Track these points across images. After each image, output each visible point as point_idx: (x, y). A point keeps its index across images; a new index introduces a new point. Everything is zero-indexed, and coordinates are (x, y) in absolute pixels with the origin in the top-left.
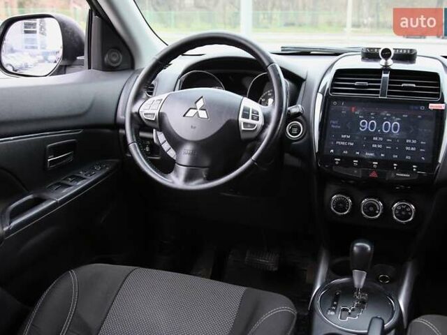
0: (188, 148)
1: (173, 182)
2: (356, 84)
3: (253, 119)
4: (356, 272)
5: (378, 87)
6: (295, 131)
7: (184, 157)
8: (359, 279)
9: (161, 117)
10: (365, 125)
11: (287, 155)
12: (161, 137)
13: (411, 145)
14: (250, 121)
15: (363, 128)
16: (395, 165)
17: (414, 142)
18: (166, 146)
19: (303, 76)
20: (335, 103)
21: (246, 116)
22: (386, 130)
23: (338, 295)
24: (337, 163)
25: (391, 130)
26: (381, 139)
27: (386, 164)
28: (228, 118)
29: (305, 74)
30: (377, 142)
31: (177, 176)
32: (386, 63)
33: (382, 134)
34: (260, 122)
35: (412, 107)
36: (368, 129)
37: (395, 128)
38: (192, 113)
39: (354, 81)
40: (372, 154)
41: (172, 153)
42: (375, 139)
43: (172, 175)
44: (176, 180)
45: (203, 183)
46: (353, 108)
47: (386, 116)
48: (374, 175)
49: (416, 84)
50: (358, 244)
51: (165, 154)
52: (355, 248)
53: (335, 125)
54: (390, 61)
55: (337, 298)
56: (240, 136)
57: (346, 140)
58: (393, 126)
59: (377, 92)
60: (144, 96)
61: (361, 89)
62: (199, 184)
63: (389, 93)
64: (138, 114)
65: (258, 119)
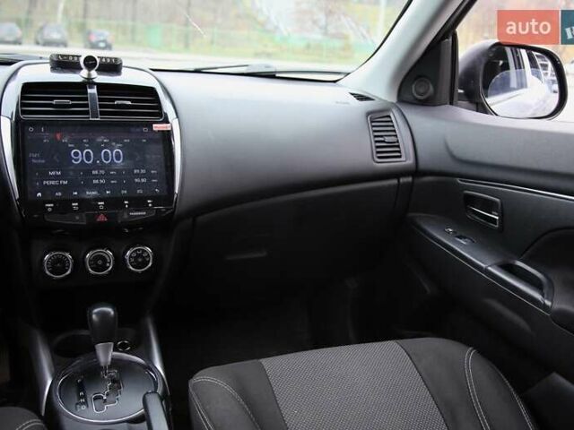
2: (54, 102)
4: (100, 347)
5: (86, 106)
8: (106, 354)
10: (79, 156)
13: (138, 176)
15: (76, 160)
16: (126, 202)
17: (143, 171)
20: (31, 129)
22: (107, 160)
23: (82, 380)
24: (50, 210)
25: (112, 160)
26: (102, 172)
27: (114, 203)
30: (98, 177)
32: (89, 75)
33: (102, 166)
35: (133, 129)
36: (82, 160)
37: (118, 157)
39: (52, 99)
40: (93, 193)
42: (95, 172)
46: (58, 136)
47: (103, 143)
48: (102, 218)
49: (132, 101)
50: (96, 311)
52: (94, 317)
53: (37, 158)
54: (94, 73)
55: (81, 387)
57: (56, 178)
58: (114, 154)
59: (87, 113)
61: (62, 109)
63: (102, 113)
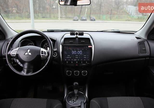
0: (26, 64)
1: (23, 74)
2: (70, 41)
3: (44, 54)
4: (75, 90)
5: (76, 42)
6: (55, 54)
7: (26, 66)
8: (76, 91)
9: (17, 55)
10: (73, 52)
11: (53, 61)
12: (18, 61)
13: (85, 57)
14: (44, 55)
16: (82, 62)
17: (86, 56)
18: (19, 63)
19: (55, 40)
20: (65, 47)
21: (42, 53)
22: (79, 53)
23: (71, 96)
24: (67, 63)
26: (78, 56)
27: (79, 62)
28: (38, 54)
29: (56, 39)
30: (77, 57)
31: (24, 72)
32: (77, 36)
33: (78, 54)
34: (47, 55)
35: (84, 47)
37: (81, 53)
38: (26, 54)
39: (69, 41)
40: (76, 60)
41: (21, 65)
42: (76, 56)
43: (22, 72)
44: (24, 73)
45: (32, 73)
46: (70, 48)
47: (78, 50)
48: (77, 65)
49: (85, 41)
50: (75, 83)
51: (19, 65)
52: (74, 84)
53: (66, 53)
54: (78, 36)
55: (71, 98)
56: (41, 59)
57: (69, 56)
58: (80, 52)
59: (75, 44)
60: (11, 49)
61: (71, 43)
62: (31, 74)
63: (78, 44)
64: (10, 54)
65: (46, 54)
